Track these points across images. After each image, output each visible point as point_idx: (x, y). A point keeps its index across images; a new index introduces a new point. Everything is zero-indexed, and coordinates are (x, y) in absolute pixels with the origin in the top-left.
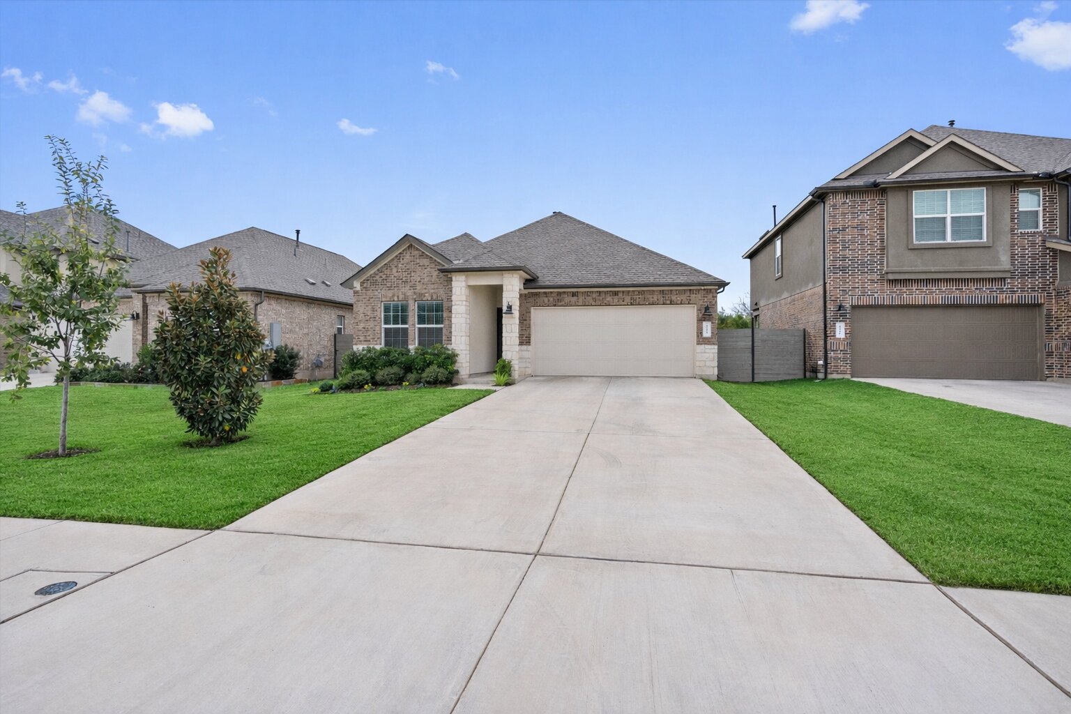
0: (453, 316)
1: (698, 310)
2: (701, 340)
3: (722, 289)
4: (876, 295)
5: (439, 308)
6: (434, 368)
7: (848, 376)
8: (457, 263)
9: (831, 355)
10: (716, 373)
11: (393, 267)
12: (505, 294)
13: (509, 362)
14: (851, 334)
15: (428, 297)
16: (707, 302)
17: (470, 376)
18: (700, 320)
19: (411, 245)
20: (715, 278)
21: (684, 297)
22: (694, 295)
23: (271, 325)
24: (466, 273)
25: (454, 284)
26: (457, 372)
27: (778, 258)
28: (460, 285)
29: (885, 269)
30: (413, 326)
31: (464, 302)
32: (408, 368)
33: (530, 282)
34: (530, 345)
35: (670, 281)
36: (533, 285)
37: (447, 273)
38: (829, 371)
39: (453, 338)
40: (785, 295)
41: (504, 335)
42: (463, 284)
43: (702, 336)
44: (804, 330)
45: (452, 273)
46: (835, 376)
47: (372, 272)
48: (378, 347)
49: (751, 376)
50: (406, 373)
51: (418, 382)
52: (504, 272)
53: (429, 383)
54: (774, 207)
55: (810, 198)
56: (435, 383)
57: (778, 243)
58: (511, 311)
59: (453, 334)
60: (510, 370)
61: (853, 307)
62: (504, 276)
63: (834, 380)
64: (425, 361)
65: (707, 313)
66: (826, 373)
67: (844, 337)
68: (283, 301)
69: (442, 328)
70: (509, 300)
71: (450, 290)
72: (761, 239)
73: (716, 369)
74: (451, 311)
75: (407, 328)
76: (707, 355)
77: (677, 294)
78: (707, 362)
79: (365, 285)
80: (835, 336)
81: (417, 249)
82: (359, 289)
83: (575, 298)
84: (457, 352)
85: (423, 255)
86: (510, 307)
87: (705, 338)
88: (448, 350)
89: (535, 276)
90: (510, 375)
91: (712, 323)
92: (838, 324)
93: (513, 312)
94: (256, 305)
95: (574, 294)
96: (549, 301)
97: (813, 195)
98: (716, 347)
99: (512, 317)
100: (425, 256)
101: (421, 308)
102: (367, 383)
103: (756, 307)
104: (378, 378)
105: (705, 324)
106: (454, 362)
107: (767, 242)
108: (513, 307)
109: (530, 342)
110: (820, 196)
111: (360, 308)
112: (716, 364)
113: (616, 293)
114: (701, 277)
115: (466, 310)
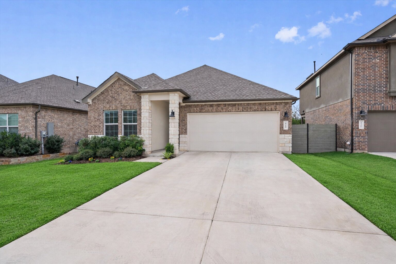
0: (142, 118)
1: (280, 114)
2: (282, 132)
3: (294, 102)
4: (382, 105)
5: (135, 113)
6: (130, 148)
7: (366, 152)
8: (144, 88)
9: (356, 139)
10: (291, 150)
11: (109, 90)
12: (170, 105)
13: (172, 145)
14: (367, 127)
15: (129, 107)
16: (286, 109)
17: (152, 152)
18: (282, 120)
19: (119, 78)
20: (291, 96)
21: (273, 107)
22: (278, 106)
23: (47, 124)
24: (149, 93)
25: (142, 100)
26: (144, 150)
27: (317, 88)
28: (146, 100)
29: (388, 90)
30: (121, 124)
31: (148, 110)
32: (116, 148)
33: (186, 98)
34: (186, 134)
35: (265, 98)
36: (188, 100)
37: (138, 93)
38: (354, 148)
39: (142, 131)
40: (322, 106)
41: (170, 129)
42: (148, 100)
43: (283, 129)
44: (336, 124)
45: (141, 94)
46: (358, 151)
47: (98, 94)
48: (100, 136)
49: (307, 150)
50: (114, 151)
51: (120, 156)
52: (169, 92)
53: (126, 157)
54: (315, 62)
55: (343, 51)
56: (129, 157)
57: (318, 80)
58: (174, 115)
59: (142, 129)
60: (173, 150)
61: (370, 112)
62: (170, 95)
63: (357, 153)
64: (125, 144)
65: (286, 116)
66: (352, 149)
67: (364, 129)
68: (56, 111)
69: (137, 125)
70: (173, 108)
71: (140, 103)
72: (307, 79)
73: (291, 148)
74: (141, 116)
75: (117, 125)
76: (285, 140)
77: (268, 105)
78: (286, 144)
79: (94, 101)
80: (358, 128)
81: (122, 81)
82: (91, 104)
83: (212, 108)
84: (144, 139)
85: (125, 84)
86: (173, 113)
87: (285, 130)
88: (139, 137)
89: (189, 96)
90: (173, 152)
91: (289, 121)
92: (360, 122)
93: (175, 115)
94: (37, 113)
95: (211, 106)
96: (197, 110)
97: (345, 49)
98: (291, 135)
99: (175, 119)
100: (127, 85)
101: (125, 114)
102: (90, 157)
103: (303, 113)
104: (98, 154)
105: (284, 122)
106: (143, 145)
107: (311, 80)
108: (175, 113)
109: (186, 133)
110: (349, 49)
111: (91, 114)
112: (291, 145)
113: (235, 105)
114: (283, 95)
115: (149, 115)
